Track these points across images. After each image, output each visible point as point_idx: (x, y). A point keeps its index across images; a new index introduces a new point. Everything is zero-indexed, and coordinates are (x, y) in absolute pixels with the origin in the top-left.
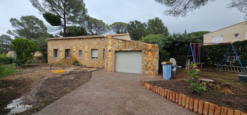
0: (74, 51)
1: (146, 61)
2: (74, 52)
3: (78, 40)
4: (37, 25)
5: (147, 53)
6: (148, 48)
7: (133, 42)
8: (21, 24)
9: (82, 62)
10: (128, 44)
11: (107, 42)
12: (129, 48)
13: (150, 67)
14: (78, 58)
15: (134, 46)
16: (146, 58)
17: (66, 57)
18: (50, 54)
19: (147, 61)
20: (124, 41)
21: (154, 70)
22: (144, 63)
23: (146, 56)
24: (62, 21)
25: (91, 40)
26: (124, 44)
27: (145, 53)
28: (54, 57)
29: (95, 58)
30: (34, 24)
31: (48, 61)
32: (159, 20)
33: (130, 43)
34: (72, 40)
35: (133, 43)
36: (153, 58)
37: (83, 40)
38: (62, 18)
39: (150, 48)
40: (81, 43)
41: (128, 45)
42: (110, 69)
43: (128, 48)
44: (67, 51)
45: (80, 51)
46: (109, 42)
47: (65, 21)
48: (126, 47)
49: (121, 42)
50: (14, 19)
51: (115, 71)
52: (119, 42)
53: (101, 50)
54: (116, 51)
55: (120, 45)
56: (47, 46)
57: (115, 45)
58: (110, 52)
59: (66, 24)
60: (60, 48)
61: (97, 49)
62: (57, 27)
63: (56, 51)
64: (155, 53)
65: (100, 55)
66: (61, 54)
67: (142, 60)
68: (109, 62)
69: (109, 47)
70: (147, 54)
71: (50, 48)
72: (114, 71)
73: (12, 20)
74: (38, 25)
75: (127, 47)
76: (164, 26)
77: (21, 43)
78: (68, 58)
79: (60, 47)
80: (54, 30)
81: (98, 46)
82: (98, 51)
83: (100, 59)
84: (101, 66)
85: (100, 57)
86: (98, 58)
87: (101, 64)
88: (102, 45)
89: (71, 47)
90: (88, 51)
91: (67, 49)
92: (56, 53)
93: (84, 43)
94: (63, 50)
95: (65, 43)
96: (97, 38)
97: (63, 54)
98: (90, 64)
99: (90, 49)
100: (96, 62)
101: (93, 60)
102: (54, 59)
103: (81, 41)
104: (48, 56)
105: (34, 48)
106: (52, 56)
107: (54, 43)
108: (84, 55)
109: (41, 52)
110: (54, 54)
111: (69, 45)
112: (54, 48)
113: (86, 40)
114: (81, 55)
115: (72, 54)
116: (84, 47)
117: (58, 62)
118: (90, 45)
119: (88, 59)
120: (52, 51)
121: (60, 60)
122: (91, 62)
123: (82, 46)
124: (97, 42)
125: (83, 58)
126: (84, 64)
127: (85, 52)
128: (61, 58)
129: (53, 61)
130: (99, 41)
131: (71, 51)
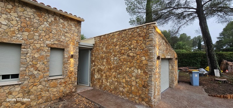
1: (175, 70)
42: (158, 97)
46: (157, 39)
48: (167, 54)
58: (157, 61)
81: (26, 33)
82: (24, 50)
83: (35, 77)
84: (38, 102)
85: (35, 72)
86: (26, 77)
87: (41, 94)
88: (45, 34)
96: (20, 5)
100: (10, 93)
124: (19, 17)
130: (30, 18)
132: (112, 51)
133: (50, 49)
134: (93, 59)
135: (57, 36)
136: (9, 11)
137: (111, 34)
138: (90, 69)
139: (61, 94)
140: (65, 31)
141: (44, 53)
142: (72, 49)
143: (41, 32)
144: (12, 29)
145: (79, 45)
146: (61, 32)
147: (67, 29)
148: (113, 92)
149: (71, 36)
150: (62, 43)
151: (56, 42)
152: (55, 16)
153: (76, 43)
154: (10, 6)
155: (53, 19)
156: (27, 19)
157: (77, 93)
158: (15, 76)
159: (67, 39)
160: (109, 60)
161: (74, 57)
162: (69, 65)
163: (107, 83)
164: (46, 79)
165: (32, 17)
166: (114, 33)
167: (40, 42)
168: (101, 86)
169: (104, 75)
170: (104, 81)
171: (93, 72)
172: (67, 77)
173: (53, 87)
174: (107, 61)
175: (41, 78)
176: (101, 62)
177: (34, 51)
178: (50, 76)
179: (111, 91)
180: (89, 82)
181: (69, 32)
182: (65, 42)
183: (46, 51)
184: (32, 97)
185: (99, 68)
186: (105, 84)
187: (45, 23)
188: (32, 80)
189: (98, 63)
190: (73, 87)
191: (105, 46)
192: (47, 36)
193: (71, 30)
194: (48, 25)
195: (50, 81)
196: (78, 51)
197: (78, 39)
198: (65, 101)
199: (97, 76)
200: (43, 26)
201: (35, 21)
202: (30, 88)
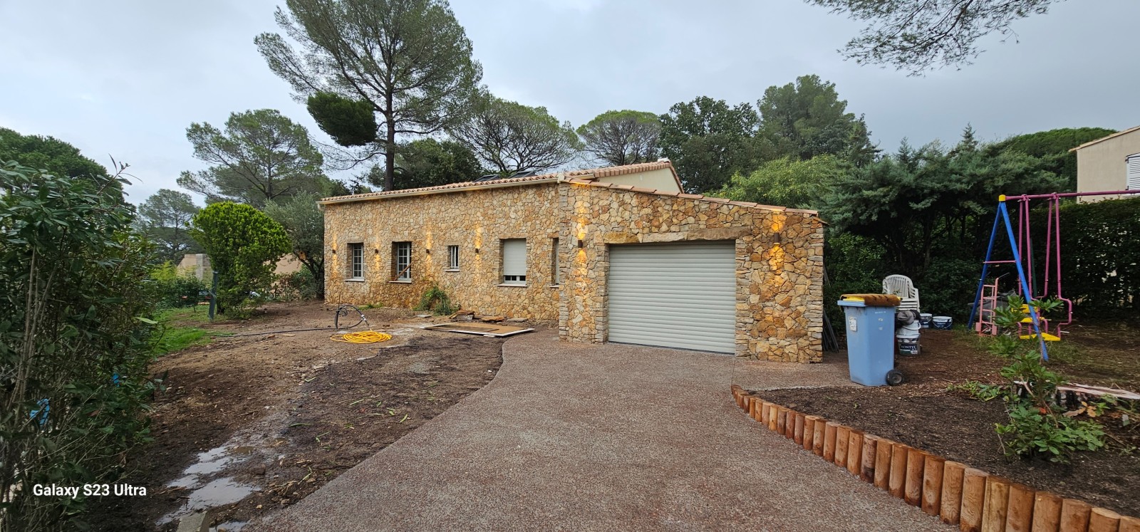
0: (429, 247)
1: (755, 289)
2: (428, 252)
3: (445, 201)
4: (283, 148)
5: (760, 250)
6: (769, 228)
7: (693, 200)
8: (229, 147)
9: (460, 298)
10: (665, 210)
11: (570, 208)
12: (673, 228)
13: (780, 321)
14: (444, 281)
15: (698, 221)
16: (756, 277)
17: (394, 275)
18: (335, 264)
19: (764, 288)
20: (645, 198)
21: (796, 335)
22: (745, 300)
23: (755, 265)
24: (378, 122)
25: (497, 200)
26: (648, 211)
27: (750, 251)
28: (348, 277)
29: (514, 278)
30: (276, 143)
31: (328, 292)
32: (820, 89)
33: (675, 207)
34: (418, 201)
35: (691, 205)
36: (793, 277)
37: (464, 201)
38: (379, 109)
39: (776, 228)
40: (458, 212)
41: (665, 216)
42: (586, 330)
43: (669, 231)
44: (400, 249)
45: (453, 249)
46: (579, 204)
47: (391, 124)
48: (659, 227)
49: (635, 201)
50: (202, 126)
51: (606, 340)
52: (622, 203)
53: (541, 243)
54: (611, 247)
55: (627, 214)
56: (321, 233)
57: (605, 217)
58: (582, 253)
59: (396, 135)
60: (370, 240)
61: (524, 240)
62: (361, 149)
63: (355, 249)
64: (804, 252)
65: (536, 266)
66: (378, 264)
67: (739, 284)
68: (579, 299)
69: (580, 225)
70: (762, 259)
71: (335, 238)
72: (600, 337)
73: (196, 132)
74: (290, 146)
75: (664, 227)
76: (845, 113)
77: (230, 224)
78: (402, 280)
79: (373, 235)
80: (350, 164)
81: (529, 224)
82: (528, 245)
83: (538, 281)
85: (538, 275)
86: (530, 279)
88: (545, 220)
89: (414, 231)
90: (487, 249)
91: (401, 241)
92: (357, 260)
93: (469, 212)
94: (382, 246)
95: (392, 216)
96: (524, 190)
97: (385, 263)
98: (495, 304)
99: (493, 239)
100: (519, 296)
101: (506, 289)
102: (347, 283)
103: (457, 207)
104: (326, 274)
105: (275, 241)
106: (341, 271)
107: (347, 218)
108: (468, 266)
109: (301, 258)
110: (348, 262)
111: (409, 223)
112: (347, 238)
113: (478, 198)
114: (457, 265)
115: (419, 261)
116: (469, 231)
117: (364, 297)
118: (493, 220)
119: (485, 285)
120: (343, 251)
121: (373, 289)
122: (501, 299)
123: (459, 225)
124: (524, 205)
125: (465, 279)
126: (471, 304)
127: (473, 254)
128: (374, 280)
129: (345, 293)
130: (531, 203)
131: (417, 249)
133: (552, 240)
136: (516, 202)
141: (545, 248)
143: (542, 217)
144: (519, 222)
154: (516, 196)
155: (553, 193)
156: (530, 205)
164: (548, 286)
165: (534, 199)
167: (541, 232)
173: (555, 300)
177: (536, 246)
183: (548, 244)
184: (536, 306)
187: (546, 203)
188: (535, 285)
192: (548, 223)
194: (548, 205)
200: (543, 208)
201: (537, 204)
202: (534, 294)
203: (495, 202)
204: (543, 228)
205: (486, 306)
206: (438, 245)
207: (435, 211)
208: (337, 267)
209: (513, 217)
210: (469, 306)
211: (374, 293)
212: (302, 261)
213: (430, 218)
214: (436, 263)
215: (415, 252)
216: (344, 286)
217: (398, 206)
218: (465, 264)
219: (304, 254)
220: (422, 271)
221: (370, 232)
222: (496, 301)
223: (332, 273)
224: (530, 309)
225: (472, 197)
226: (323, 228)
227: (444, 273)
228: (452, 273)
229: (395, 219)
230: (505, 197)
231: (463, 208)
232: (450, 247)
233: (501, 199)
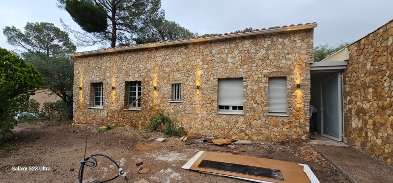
0: (155, 85)
2: (155, 88)
3: (169, 52)
8: (27, 41)
9: (182, 123)
14: (169, 110)
17: (126, 105)
18: (81, 97)
24: (108, 23)
28: (90, 105)
29: (227, 107)
30: (52, 40)
31: (75, 116)
38: (109, 17)
40: (180, 59)
44: (132, 87)
45: (176, 87)
47: (114, 25)
50: (11, 28)
53: (257, 81)
59: (117, 31)
60: (108, 80)
61: (241, 79)
63: (96, 87)
65: (253, 99)
66: (114, 97)
71: (81, 79)
73: (8, 31)
74: (59, 41)
78: (132, 108)
79: (110, 77)
80: (91, 44)
81: (246, 66)
82: (245, 83)
83: (255, 111)
84: (259, 138)
85: (255, 106)
86: (247, 109)
87: (261, 130)
88: (261, 63)
89: (143, 74)
90: (206, 86)
91: (132, 80)
92: (98, 94)
93: (191, 59)
94: (118, 84)
95: (126, 63)
96: (240, 41)
97: (119, 96)
98: (215, 127)
99: (212, 79)
100: (237, 122)
101: (225, 116)
102: (90, 110)
103: (179, 56)
104: (74, 104)
105: (25, 78)
106: (86, 102)
107: (91, 66)
108: (189, 98)
109: (57, 93)
110: (91, 96)
111: (140, 68)
112: (90, 79)
113: (198, 49)
114: (178, 98)
115: (147, 95)
116: (190, 73)
117: (103, 120)
118: (212, 64)
119: (205, 113)
120: (87, 88)
121: (110, 114)
122: (219, 124)
123: (181, 69)
124: (240, 52)
125: (187, 108)
126: (192, 126)
127: (194, 90)
128: (111, 108)
129: (88, 117)
130: (248, 50)
131: (146, 87)
132: (384, 68)
133: (268, 79)
134: (347, 90)
135: (276, 62)
136: (233, 50)
137: (381, 31)
138: (342, 109)
139: (284, 137)
140: (286, 52)
141: (261, 85)
142: (298, 75)
143: (258, 61)
144: (236, 65)
145: (311, 67)
146: (280, 56)
147: (289, 49)
148: (389, 160)
149: (295, 57)
150: (283, 70)
151: (275, 70)
152: (272, 38)
153: (304, 66)
154: (233, 46)
155: (269, 42)
156: (246, 52)
157: (310, 144)
158: (241, 108)
159: (289, 62)
160: (379, 89)
161: (301, 87)
162: (294, 99)
163: (377, 138)
164: (265, 114)
165: (250, 48)
166: (386, 25)
167: (257, 73)
168: (363, 145)
169: (370, 122)
170: (369, 134)
171: (349, 115)
172: (291, 115)
173: (273, 125)
174: (375, 92)
175: (261, 113)
176: (363, 95)
177: (253, 83)
178: (269, 112)
179: (385, 158)
180: (340, 134)
181: (292, 51)
182: (287, 67)
183: (264, 82)
184: (253, 130)
185: (359, 106)
186: (372, 142)
187: (262, 50)
188: (252, 114)
189: (357, 97)
190: (302, 132)
191: (370, 60)
192: (264, 65)
193: (295, 49)
194: (264, 52)
195: (270, 117)
196: (309, 77)
197: (307, 59)
198: (287, 146)
199: (355, 123)
200: (259, 54)
201: (253, 51)
202: (251, 121)
203: (213, 51)
204: (259, 70)
205: (206, 129)
206: (163, 84)
207: (161, 59)
208: (83, 99)
209: (230, 61)
210: (191, 128)
211: (111, 117)
212: (58, 95)
213: (157, 65)
214: (161, 96)
215: (144, 88)
216: (88, 112)
217: (130, 57)
218: (186, 97)
219: (59, 90)
220: (150, 102)
221: (108, 75)
222: (215, 125)
223: (79, 103)
224: (247, 132)
225: (192, 48)
226: (73, 73)
227: (168, 104)
228: (175, 104)
229: (128, 66)
230: (223, 47)
231: (185, 57)
232: (173, 85)
233: (218, 49)
